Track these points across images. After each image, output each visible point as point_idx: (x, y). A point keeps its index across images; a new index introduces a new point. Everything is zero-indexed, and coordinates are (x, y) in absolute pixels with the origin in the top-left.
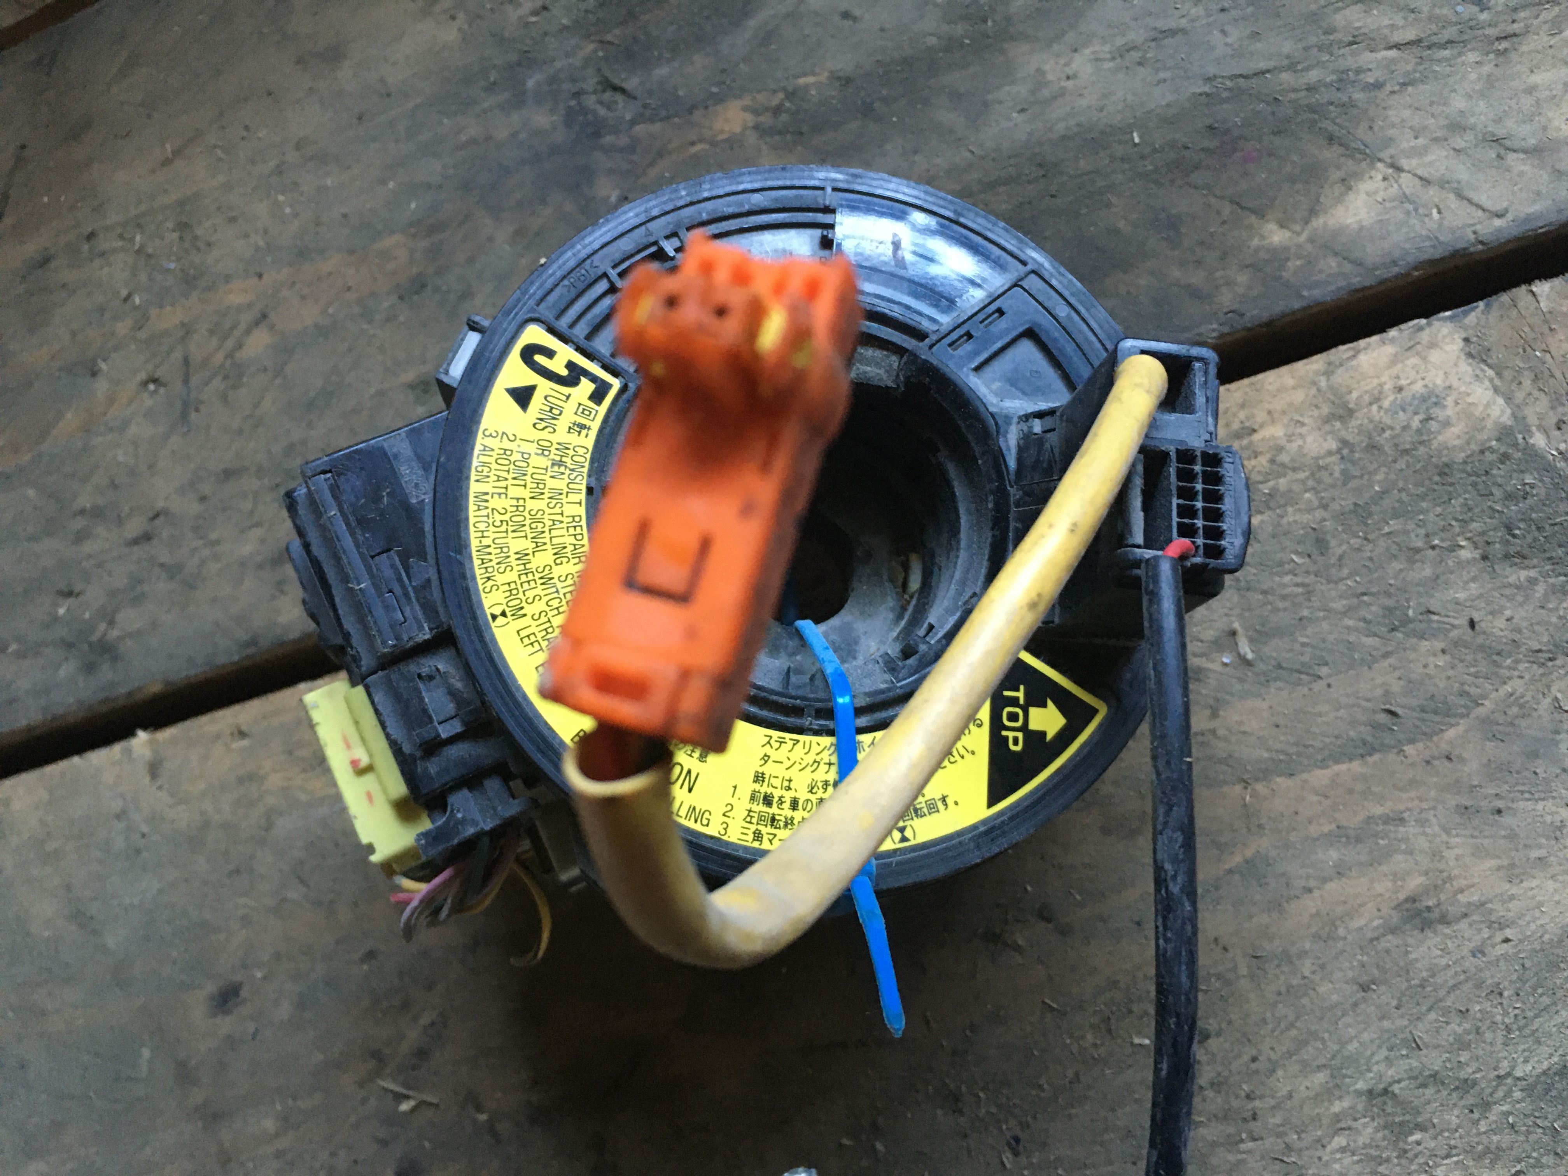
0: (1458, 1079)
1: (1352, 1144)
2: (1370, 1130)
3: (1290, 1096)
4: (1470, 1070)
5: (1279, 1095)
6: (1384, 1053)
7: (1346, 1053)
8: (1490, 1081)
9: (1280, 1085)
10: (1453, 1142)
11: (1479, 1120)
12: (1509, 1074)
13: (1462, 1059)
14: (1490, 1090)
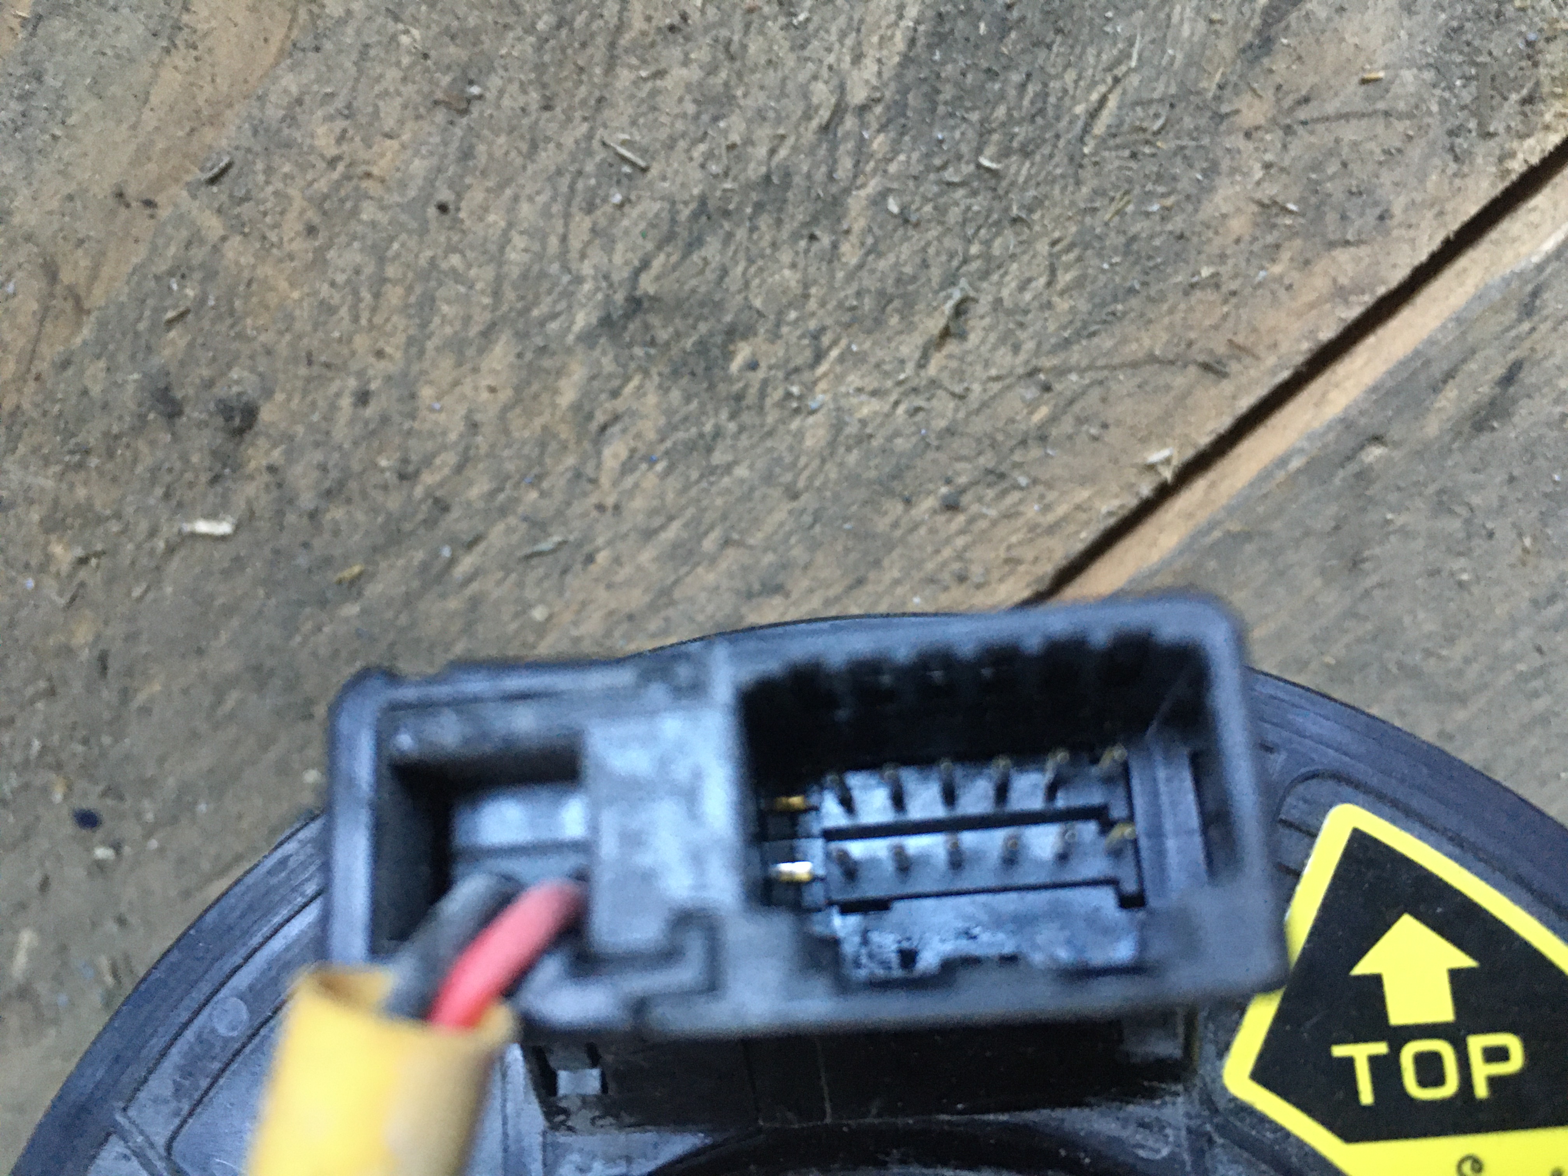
0: (749, 186)
1: (640, 445)
2: (652, 399)
3: (474, 427)
4: (762, 151)
5: (453, 437)
6: (581, 225)
7: (515, 272)
8: (812, 151)
9: (442, 417)
10: (813, 324)
11: (835, 246)
12: (839, 111)
13: (735, 137)
14: (824, 169)
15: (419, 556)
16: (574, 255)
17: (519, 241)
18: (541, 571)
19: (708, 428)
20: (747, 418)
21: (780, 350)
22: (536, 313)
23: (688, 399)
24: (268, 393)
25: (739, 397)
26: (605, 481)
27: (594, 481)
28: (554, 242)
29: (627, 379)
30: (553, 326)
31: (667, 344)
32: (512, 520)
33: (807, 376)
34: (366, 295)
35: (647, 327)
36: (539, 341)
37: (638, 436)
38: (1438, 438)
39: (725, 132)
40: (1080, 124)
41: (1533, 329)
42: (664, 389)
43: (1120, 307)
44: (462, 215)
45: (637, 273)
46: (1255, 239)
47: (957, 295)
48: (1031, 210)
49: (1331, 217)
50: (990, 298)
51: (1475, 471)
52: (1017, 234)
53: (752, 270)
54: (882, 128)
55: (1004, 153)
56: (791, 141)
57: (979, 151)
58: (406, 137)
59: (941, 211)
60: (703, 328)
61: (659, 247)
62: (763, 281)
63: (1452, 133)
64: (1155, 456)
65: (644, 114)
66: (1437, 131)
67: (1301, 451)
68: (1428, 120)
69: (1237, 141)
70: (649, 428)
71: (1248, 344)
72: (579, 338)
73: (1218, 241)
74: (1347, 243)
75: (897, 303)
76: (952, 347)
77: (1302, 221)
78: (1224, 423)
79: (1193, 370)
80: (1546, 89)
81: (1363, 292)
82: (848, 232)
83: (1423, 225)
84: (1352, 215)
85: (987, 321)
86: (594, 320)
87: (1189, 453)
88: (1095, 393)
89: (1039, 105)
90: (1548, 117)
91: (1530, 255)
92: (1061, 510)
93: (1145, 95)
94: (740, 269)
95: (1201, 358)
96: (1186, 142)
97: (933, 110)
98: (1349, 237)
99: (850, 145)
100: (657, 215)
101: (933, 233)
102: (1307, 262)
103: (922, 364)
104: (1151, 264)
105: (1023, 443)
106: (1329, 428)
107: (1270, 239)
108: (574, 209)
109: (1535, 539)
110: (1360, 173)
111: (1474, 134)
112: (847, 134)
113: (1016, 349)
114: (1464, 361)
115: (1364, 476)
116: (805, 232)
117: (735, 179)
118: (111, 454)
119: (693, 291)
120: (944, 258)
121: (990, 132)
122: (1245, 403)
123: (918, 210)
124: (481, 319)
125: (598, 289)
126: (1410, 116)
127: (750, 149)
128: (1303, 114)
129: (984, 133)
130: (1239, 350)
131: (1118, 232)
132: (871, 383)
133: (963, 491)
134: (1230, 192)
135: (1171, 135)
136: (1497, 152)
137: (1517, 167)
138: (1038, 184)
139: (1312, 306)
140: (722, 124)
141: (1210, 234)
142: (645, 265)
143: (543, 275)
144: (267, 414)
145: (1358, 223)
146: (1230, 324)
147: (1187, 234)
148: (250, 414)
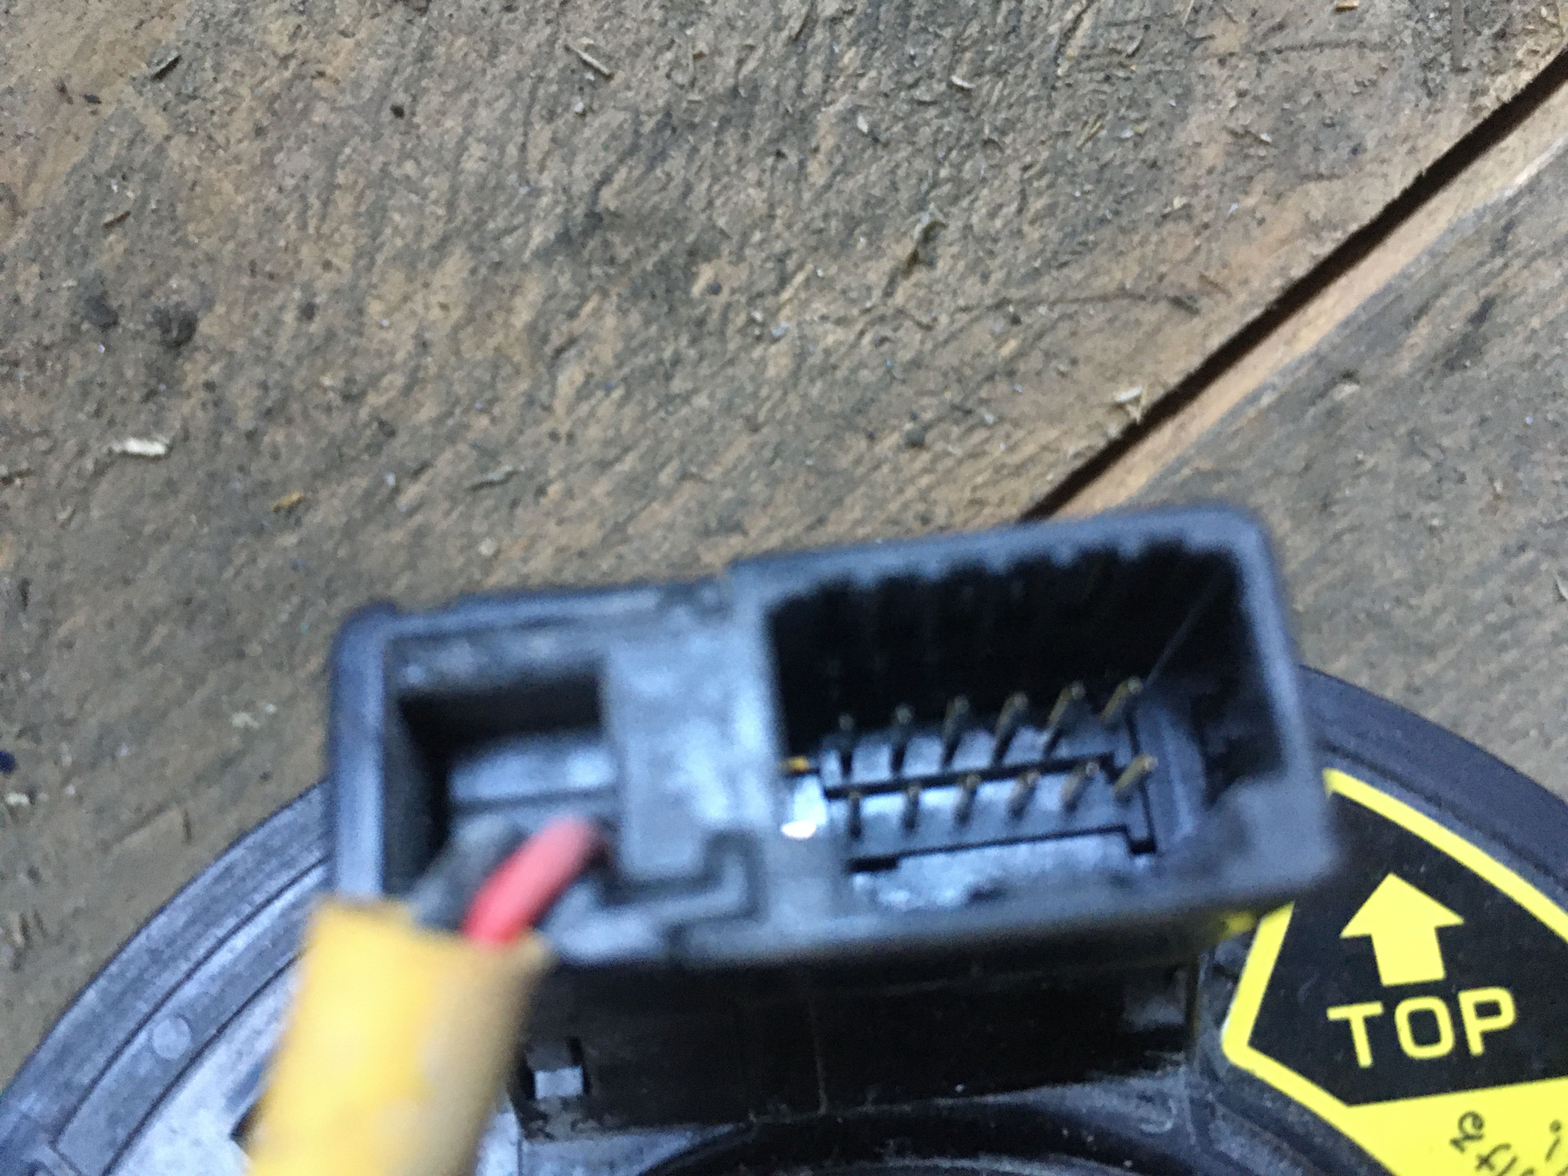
15: (362, 483)
16: (532, 165)
17: (477, 150)
18: (489, 503)
19: (667, 354)
20: (709, 344)
21: (742, 274)
22: (491, 225)
23: (647, 322)
24: (208, 304)
25: (701, 322)
26: (559, 406)
27: (548, 409)
28: (512, 150)
29: (584, 299)
30: (508, 241)
31: (627, 264)
32: (463, 448)
33: (770, 301)
34: (314, 201)
35: (606, 244)
36: (495, 257)
37: (595, 361)
38: (1411, 375)
39: (693, 40)
40: (1054, 43)
41: (1506, 266)
42: (623, 312)
43: (1091, 238)
44: (417, 120)
45: (598, 187)
46: (1227, 170)
47: (926, 219)
48: (1003, 133)
49: (1305, 151)
50: (960, 224)
51: (1448, 411)
52: (987, 157)
53: (716, 188)
54: (854, 42)
55: (976, 73)
56: (760, 52)
57: (951, 69)
58: (362, 35)
59: (912, 130)
60: (664, 247)
61: (621, 161)
62: (728, 199)
63: (1426, 66)
64: (1124, 395)
65: (608, 19)
66: (1410, 64)
67: (1274, 387)
68: (1400, 52)
69: (1210, 67)
70: (607, 354)
71: (1219, 280)
72: (536, 255)
73: (1190, 171)
74: (1320, 177)
75: (864, 227)
76: (920, 274)
77: (1274, 151)
78: (1195, 362)
79: (1163, 307)
80: (1518, 25)
81: (1335, 228)
82: (816, 150)
83: (1396, 160)
84: (1325, 147)
85: (955, 249)
86: (552, 236)
87: (1159, 393)
88: (1064, 328)
89: (1012, 23)
90: (1520, 55)
91: (1503, 188)
92: (1029, 449)
93: (1119, 16)
94: (704, 186)
95: (1172, 293)
96: (1160, 65)
97: (905, 25)
98: (1323, 169)
99: (820, 59)
100: (620, 126)
101: (904, 152)
102: (1279, 196)
103: (888, 293)
104: (1124, 192)
105: (990, 378)
106: (1302, 362)
107: (1242, 170)
108: (535, 118)
109: (1506, 485)
110: (1333, 104)
111: (1447, 69)
112: (817, 48)
113: (985, 278)
114: (1437, 296)
115: (1334, 413)
116: (772, 149)
117: (702, 90)
118: (41, 365)
119: (656, 208)
120: (913, 181)
121: (965, 50)
122: (1215, 342)
123: (887, 129)
124: (434, 232)
125: (557, 202)
126: (1383, 46)
127: (717, 60)
128: (1277, 41)
129: (957, 50)
130: (1210, 286)
131: (1091, 160)
132: (837, 309)
133: (928, 427)
134: (1205, 119)
135: (1147, 58)
136: (1470, 88)
137: (1490, 104)
138: (1010, 106)
139: (1283, 242)
140: (689, 32)
141: (1183, 162)
142: (606, 179)
143: (500, 186)
144: (206, 326)
145: (1332, 156)
146: (1202, 257)
147: (1160, 163)
148: (189, 326)
